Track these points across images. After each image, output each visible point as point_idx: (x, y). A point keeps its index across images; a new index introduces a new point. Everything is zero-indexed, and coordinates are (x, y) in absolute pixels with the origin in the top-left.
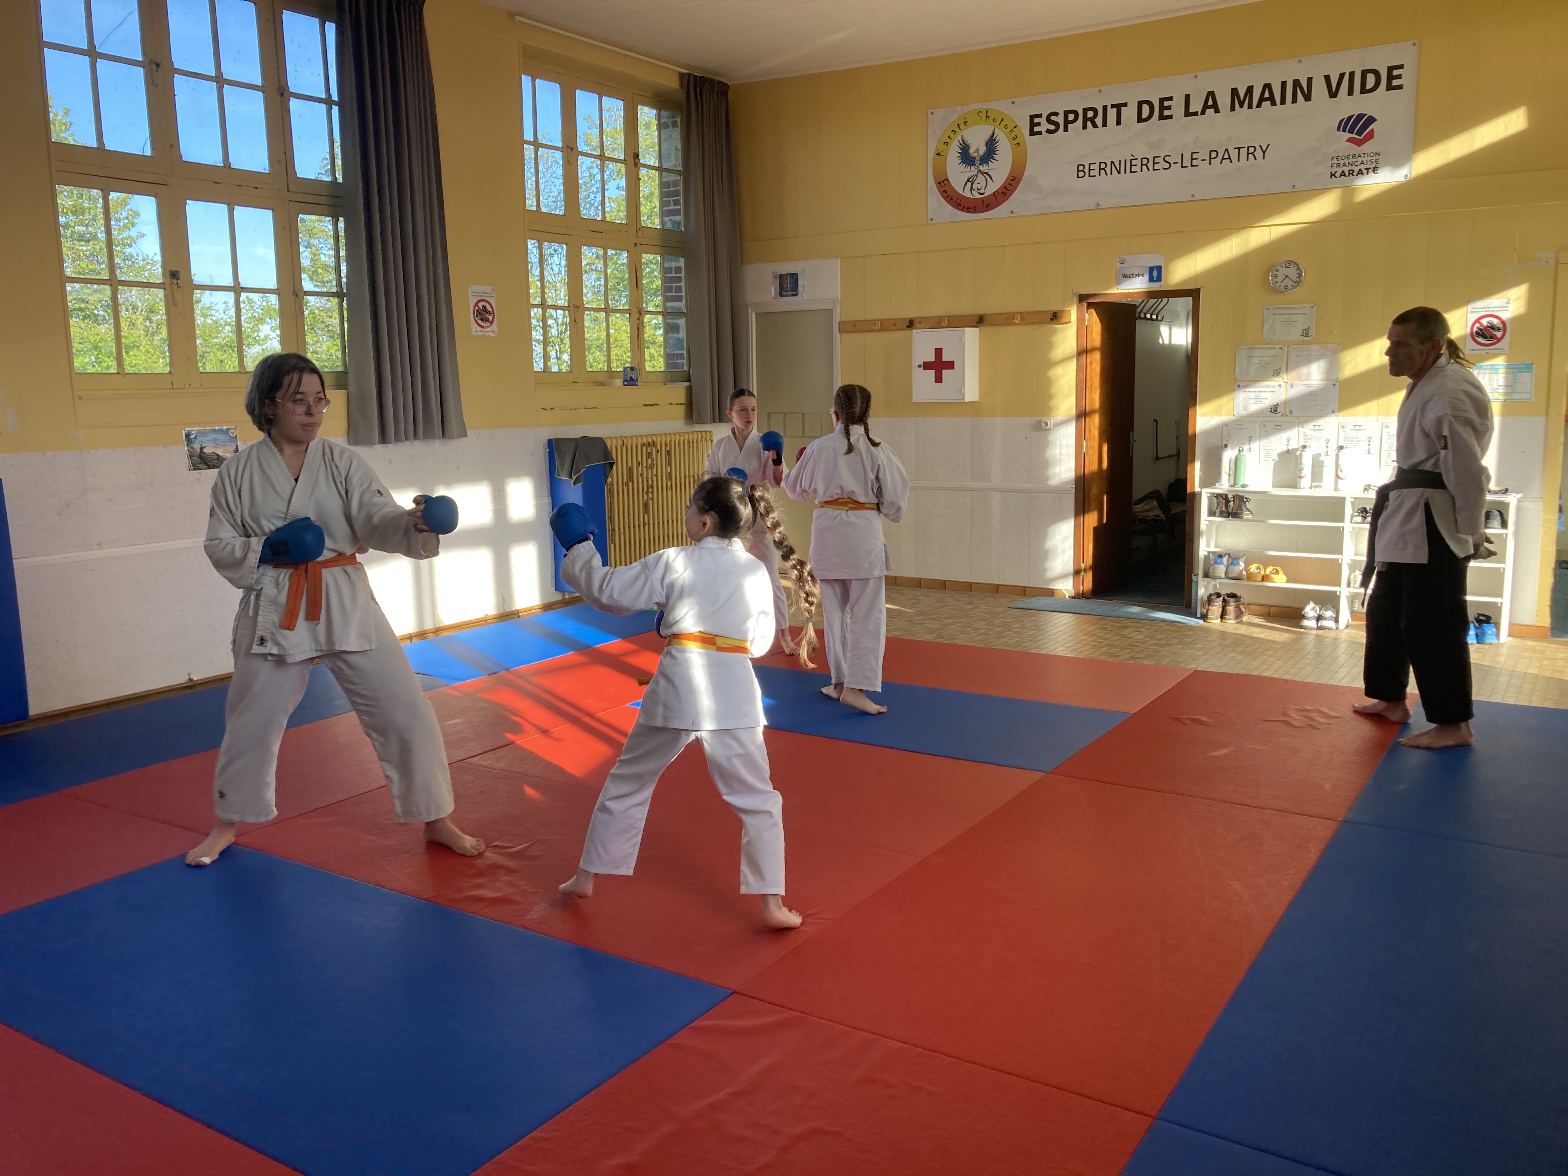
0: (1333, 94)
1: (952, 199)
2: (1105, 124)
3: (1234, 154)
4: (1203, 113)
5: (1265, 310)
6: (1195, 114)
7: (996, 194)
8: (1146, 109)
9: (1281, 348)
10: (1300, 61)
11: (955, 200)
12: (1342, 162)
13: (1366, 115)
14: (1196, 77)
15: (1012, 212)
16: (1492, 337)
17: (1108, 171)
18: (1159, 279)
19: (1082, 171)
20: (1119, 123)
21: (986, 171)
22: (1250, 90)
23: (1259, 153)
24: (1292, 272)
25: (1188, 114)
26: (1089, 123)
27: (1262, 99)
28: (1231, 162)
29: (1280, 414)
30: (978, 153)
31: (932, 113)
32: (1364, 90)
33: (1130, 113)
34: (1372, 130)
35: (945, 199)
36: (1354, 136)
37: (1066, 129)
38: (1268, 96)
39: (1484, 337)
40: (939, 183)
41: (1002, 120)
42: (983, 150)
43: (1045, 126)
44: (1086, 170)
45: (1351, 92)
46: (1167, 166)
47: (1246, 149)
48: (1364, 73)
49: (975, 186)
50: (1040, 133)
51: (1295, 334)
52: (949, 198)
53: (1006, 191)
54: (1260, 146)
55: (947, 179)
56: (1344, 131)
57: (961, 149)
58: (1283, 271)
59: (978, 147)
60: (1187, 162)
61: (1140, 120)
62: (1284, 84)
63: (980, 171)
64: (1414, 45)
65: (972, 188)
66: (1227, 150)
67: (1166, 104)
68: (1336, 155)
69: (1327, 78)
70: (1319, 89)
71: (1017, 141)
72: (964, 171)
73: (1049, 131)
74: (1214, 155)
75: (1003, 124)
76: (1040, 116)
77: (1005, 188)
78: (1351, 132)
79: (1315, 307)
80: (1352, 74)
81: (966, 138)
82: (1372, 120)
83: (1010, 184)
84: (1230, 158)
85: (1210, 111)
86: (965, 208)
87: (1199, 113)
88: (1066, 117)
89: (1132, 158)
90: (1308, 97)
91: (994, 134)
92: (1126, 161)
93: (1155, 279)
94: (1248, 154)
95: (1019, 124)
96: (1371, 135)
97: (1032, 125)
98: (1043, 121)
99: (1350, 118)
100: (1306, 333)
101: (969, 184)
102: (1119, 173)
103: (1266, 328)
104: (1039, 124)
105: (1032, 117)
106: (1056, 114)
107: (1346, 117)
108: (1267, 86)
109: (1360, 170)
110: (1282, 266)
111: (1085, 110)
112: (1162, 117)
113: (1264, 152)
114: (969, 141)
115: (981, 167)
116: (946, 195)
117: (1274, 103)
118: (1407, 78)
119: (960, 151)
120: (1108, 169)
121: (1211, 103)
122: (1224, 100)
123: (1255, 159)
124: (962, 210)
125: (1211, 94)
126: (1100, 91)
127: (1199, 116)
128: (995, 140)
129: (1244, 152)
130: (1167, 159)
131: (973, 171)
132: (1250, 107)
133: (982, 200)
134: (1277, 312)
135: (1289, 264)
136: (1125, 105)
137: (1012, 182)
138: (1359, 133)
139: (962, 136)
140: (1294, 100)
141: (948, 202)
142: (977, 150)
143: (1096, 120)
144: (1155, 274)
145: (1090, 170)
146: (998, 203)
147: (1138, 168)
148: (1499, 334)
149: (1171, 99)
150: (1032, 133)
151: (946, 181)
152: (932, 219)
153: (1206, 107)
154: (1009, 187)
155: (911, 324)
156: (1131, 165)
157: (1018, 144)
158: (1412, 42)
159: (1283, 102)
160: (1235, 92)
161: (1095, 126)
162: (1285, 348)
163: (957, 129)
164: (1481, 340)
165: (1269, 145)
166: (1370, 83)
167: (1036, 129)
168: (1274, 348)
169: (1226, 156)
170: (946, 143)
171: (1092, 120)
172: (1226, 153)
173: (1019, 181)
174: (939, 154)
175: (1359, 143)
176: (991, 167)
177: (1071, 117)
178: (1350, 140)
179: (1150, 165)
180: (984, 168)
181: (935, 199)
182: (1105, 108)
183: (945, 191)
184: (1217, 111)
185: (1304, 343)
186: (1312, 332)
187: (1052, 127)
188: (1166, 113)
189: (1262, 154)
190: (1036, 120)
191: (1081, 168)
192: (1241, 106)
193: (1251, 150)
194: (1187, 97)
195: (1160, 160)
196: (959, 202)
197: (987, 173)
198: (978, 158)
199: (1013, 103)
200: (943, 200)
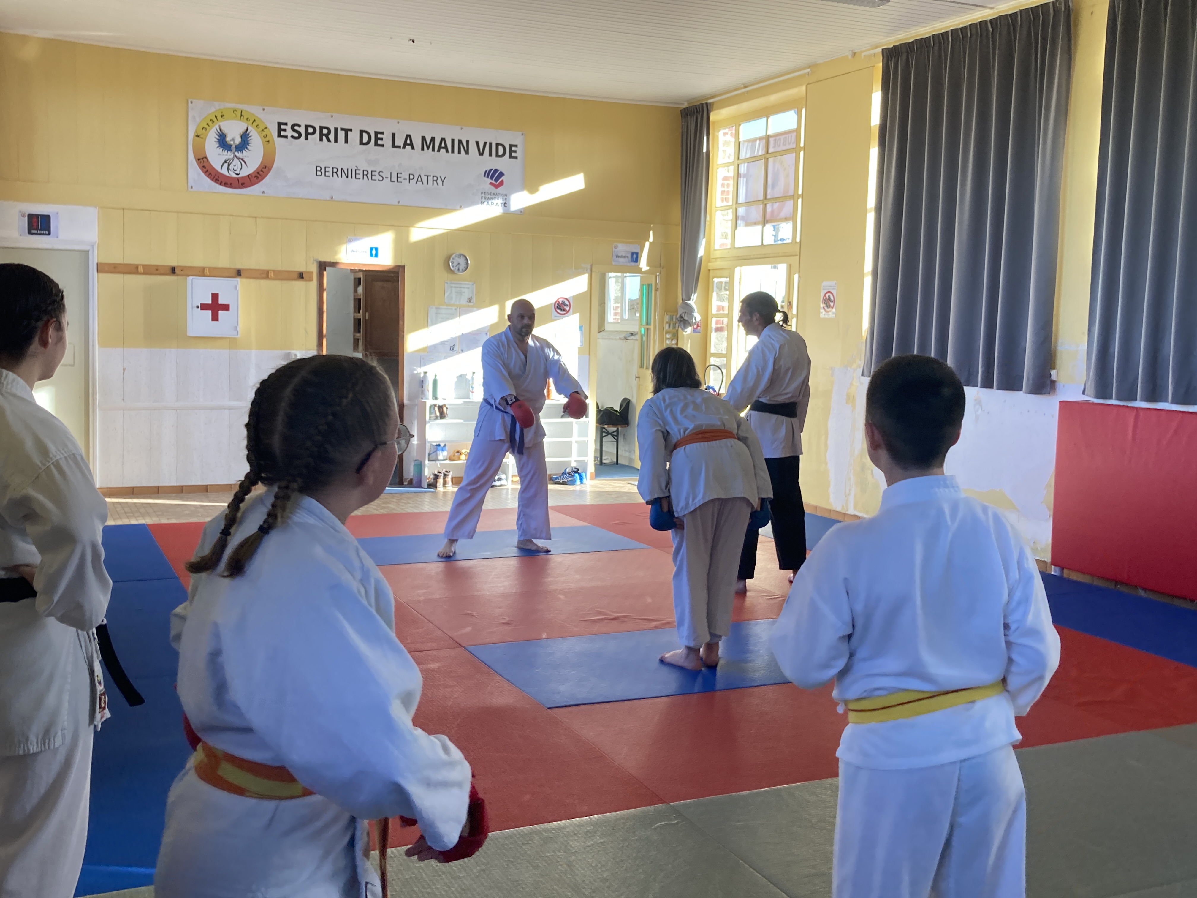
0: (481, 154)
1: (210, 173)
2: (336, 141)
3: (424, 179)
4: (404, 147)
5: (446, 284)
6: (399, 147)
7: (250, 176)
8: (365, 136)
9: (455, 309)
10: (462, 129)
11: (213, 175)
12: (487, 197)
13: (498, 170)
14: (398, 123)
15: (263, 192)
16: (564, 310)
17: (340, 175)
18: (376, 255)
19: (319, 171)
20: (346, 141)
21: (241, 157)
22: (433, 139)
23: (439, 181)
24: (462, 261)
25: (394, 146)
26: (324, 138)
27: (440, 147)
28: (423, 183)
29: (455, 352)
30: (234, 142)
31: (192, 103)
32: (497, 155)
33: (354, 136)
34: (502, 181)
35: (205, 173)
36: (493, 181)
37: (307, 138)
38: (443, 146)
39: (561, 309)
40: (199, 160)
41: (255, 120)
42: (238, 140)
43: (289, 133)
44: (323, 171)
45: (490, 155)
46: (381, 178)
47: (432, 177)
48: (497, 145)
49: (231, 167)
50: (286, 137)
51: (464, 301)
52: (208, 173)
53: (258, 175)
54: (440, 177)
55: (206, 158)
56: (488, 177)
57: (219, 136)
58: (457, 260)
59: (234, 136)
60: (394, 178)
61: (361, 143)
62: (453, 141)
63: (236, 156)
64: (522, 134)
65: (228, 168)
66: (420, 175)
67: (379, 136)
68: (484, 192)
69: (477, 143)
70: (473, 148)
71: (267, 139)
72: (222, 154)
73: (292, 137)
74: (412, 177)
75: (255, 124)
76: (286, 124)
77: (258, 173)
78: (492, 178)
79: (475, 285)
80: (491, 144)
81: (223, 128)
82: (502, 174)
83: (262, 171)
84: (422, 181)
85: (408, 148)
86: (223, 183)
87: (402, 147)
88: (306, 130)
89: (356, 168)
90: (467, 152)
91: (247, 130)
92: (352, 170)
93: (374, 255)
94: (433, 181)
95: (268, 126)
96: (502, 183)
97: (280, 130)
98: (288, 128)
99: (491, 170)
100: (470, 300)
101: (226, 165)
102: (347, 177)
103: (446, 295)
104: (285, 130)
105: (280, 124)
106: (299, 126)
107: (489, 169)
108: (443, 139)
109: (497, 203)
110: (456, 257)
111: (321, 128)
112: (376, 144)
113: (443, 182)
114: (225, 130)
115: (236, 153)
116: (205, 170)
117: (447, 151)
118: (519, 152)
119: (218, 137)
120: (339, 173)
121: (408, 142)
122: (418, 142)
123: (438, 185)
124: (220, 184)
125: (408, 136)
126: (332, 116)
127: (401, 150)
128: (248, 135)
129: (430, 179)
130: (381, 173)
131: (229, 155)
132: (433, 150)
133: (238, 179)
134: (453, 285)
135: (461, 255)
136: (351, 130)
137: (263, 170)
138: (496, 180)
139: (219, 126)
140: (459, 152)
141: (208, 176)
142: (233, 140)
143: (330, 136)
144: (374, 252)
145: (325, 172)
146: (252, 184)
147: (361, 176)
148: (567, 308)
149: (382, 133)
150: (279, 136)
151: (205, 159)
152: (192, 187)
153: (405, 144)
154: (261, 173)
155: (173, 271)
156: (356, 174)
157: (269, 141)
158: (521, 133)
159: (453, 151)
160: (424, 138)
161: (329, 140)
162: (458, 309)
163: (215, 119)
164: (559, 311)
165: (445, 177)
166: (501, 152)
167: (283, 133)
168: (452, 309)
169: (419, 179)
170: (206, 129)
171: (327, 136)
172: (420, 178)
173: (269, 170)
174: (198, 136)
175: (497, 187)
176: (245, 154)
177: (310, 130)
178: (491, 184)
179: (369, 175)
180: (239, 154)
181: (195, 170)
182: (336, 129)
183: (204, 167)
184: (413, 148)
185: (469, 306)
186: (474, 300)
187: (296, 135)
188: (379, 142)
189: (441, 182)
190: (283, 127)
191: (319, 169)
192: (428, 148)
193: (435, 178)
194: (394, 135)
195: (377, 174)
196: (217, 177)
197: (242, 159)
198: (234, 146)
199: (264, 110)
200: (202, 174)
